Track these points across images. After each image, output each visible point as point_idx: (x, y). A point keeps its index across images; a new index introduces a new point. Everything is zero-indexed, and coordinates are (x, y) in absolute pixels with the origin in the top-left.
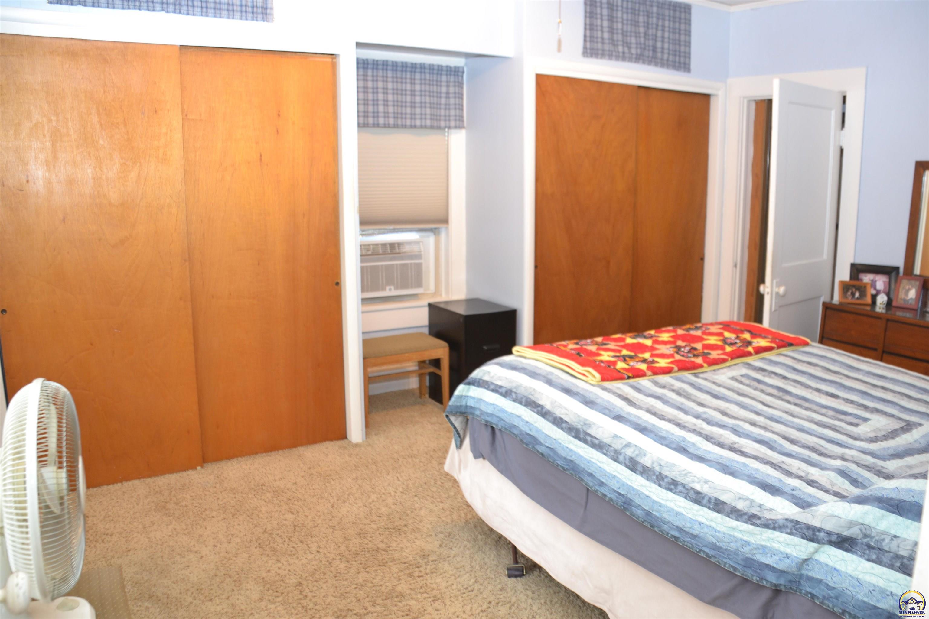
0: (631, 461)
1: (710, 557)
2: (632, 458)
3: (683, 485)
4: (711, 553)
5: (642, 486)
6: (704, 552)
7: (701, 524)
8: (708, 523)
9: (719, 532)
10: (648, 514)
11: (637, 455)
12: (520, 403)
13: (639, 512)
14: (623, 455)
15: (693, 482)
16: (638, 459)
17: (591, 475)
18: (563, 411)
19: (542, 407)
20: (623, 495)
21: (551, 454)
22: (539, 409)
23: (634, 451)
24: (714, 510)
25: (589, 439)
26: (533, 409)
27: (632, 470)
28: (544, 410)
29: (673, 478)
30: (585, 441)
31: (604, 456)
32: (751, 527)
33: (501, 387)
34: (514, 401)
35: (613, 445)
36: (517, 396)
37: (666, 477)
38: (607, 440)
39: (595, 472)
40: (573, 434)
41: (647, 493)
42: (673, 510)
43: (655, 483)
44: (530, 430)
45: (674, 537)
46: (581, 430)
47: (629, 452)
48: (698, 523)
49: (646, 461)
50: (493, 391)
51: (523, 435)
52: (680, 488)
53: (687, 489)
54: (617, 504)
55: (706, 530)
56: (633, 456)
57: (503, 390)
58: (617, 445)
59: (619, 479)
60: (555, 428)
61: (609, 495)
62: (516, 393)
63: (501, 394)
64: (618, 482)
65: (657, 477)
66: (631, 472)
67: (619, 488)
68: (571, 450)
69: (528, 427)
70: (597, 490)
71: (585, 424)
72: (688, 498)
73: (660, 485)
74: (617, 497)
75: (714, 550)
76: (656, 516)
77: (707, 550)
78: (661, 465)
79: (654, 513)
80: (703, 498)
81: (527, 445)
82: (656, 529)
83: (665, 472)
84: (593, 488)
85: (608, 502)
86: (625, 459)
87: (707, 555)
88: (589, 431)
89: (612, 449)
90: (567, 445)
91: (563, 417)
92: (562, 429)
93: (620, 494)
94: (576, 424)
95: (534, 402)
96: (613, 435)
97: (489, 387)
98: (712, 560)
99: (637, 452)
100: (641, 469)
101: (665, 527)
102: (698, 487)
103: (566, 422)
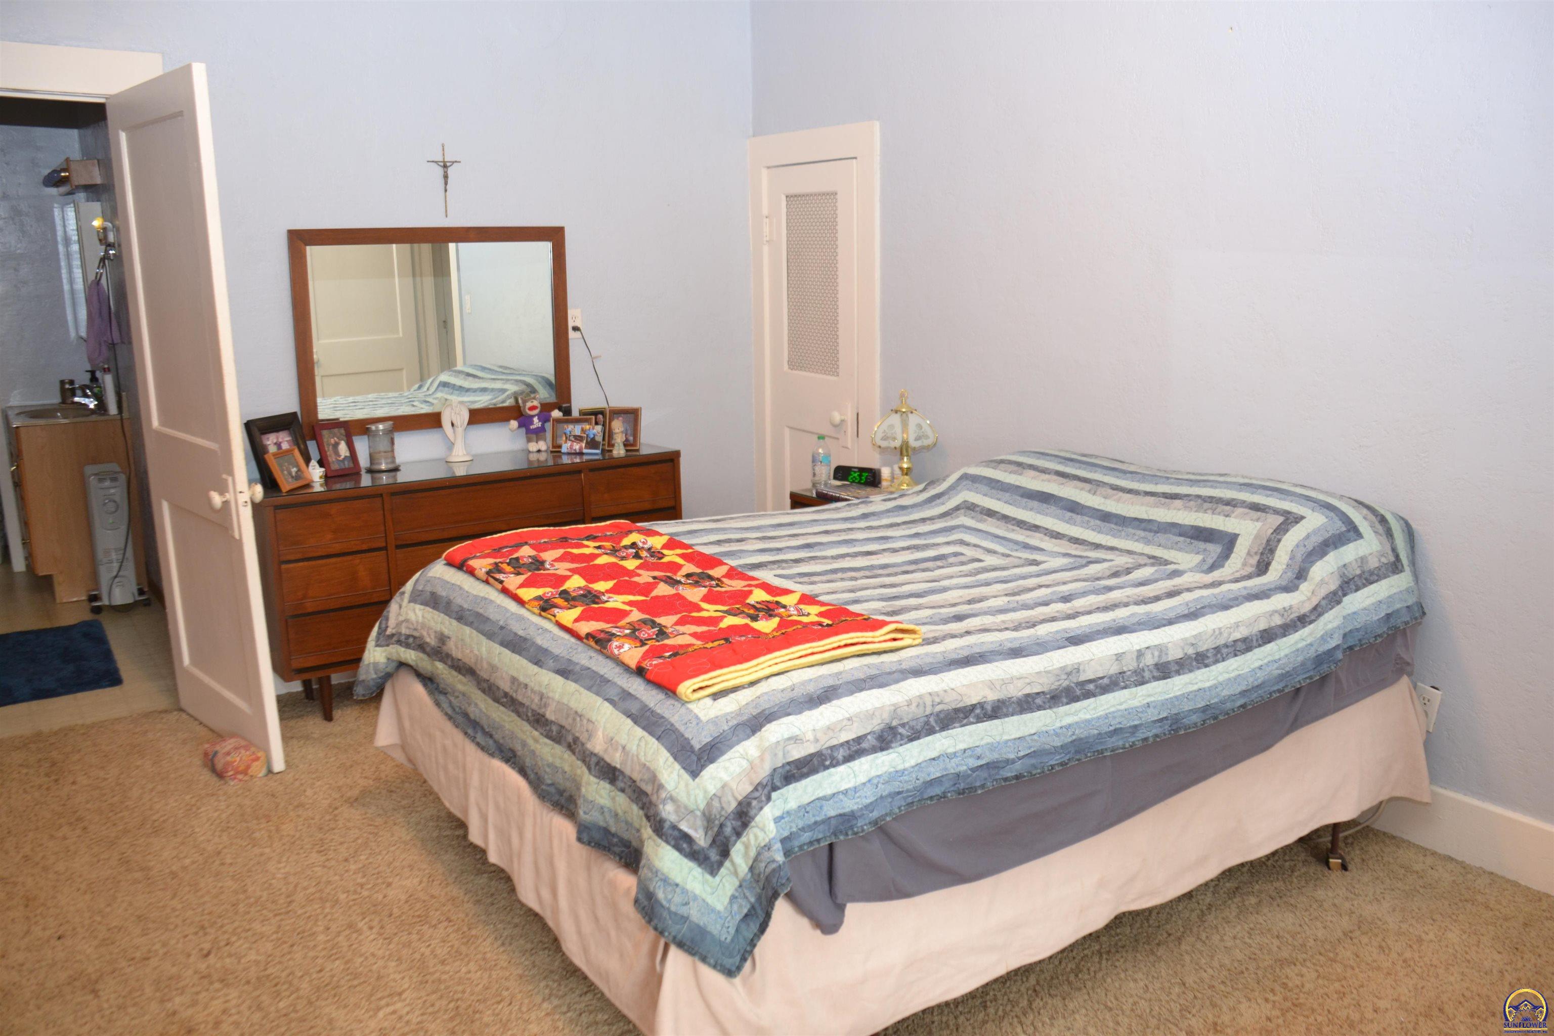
0: (1158, 669)
1: (1283, 690)
2: (1156, 665)
3: (1226, 646)
4: (1280, 686)
5: (1186, 684)
6: (1274, 692)
7: (1260, 668)
8: (1266, 661)
9: (1280, 659)
10: (1206, 708)
11: (1160, 656)
12: (931, 731)
13: (1195, 718)
14: (1146, 669)
15: (1230, 634)
16: (1164, 659)
17: (1116, 731)
18: (1020, 684)
19: (981, 705)
20: (1166, 718)
21: (1033, 761)
22: (978, 711)
23: (1153, 654)
24: (1265, 643)
25: (1091, 687)
26: (965, 721)
27: (1164, 678)
28: (989, 708)
29: (1214, 646)
30: (1088, 695)
31: (1125, 691)
32: (1312, 626)
33: (859, 740)
34: (911, 740)
35: (1125, 669)
36: (912, 728)
37: (1207, 650)
38: (1114, 669)
39: (1120, 723)
40: (1065, 700)
41: (1195, 687)
42: (1229, 679)
43: (1199, 668)
44: (979, 758)
45: (1242, 706)
46: (1073, 685)
47: (1149, 660)
48: (1257, 671)
49: (1175, 654)
50: (849, 759)
51: (969, 776)
52: (1225, 651)
53: (1232, 646)
54: (1165, 734)
55: (1268, 669)
56: (1156, 659)
57: (871, 741)
58: (1130, 664)
59: (1154, 701)
60: (1027, 717)
61: (1150, 734)
62: (903, 725)
63: (874, 750)
64: (1155, 707)
65: (1196, 659)
66: (1165, 681)
67: (1159, 714)
68: (1068, 727)
69: (971, 756)
70: (1133, 742)
71: (1069, 674)
72: (1238, 653)
73: (1206, 666)
74: (1160, 727)
75: (1281, 681)
76: (1216, 703)
77: (1275, 688)
78: (1193, 645)
79: (1212, 702)
80: (1252, 640)
81: (983, 786)
82: (1221, 717)
83: (1202, 648)
84: (1127, 745)
85: (1155, 742)
86: (1151, 672)
87: (1279, 691)
88: (1083, 678)
89: (1129, 673)
90: (1058, 725)
91: (1028, 690)
92: (1040, 708)
93: (1161, 720)
94: (1057, 683)
95: (957, 711)
96: (1115, 657)
97: (833, 758)
98: (1286, 691)
99: (1156, 654)
100: (1176, 667)
101: (1229, 705)
102: (1237, 635)
103: (1038, 694)
